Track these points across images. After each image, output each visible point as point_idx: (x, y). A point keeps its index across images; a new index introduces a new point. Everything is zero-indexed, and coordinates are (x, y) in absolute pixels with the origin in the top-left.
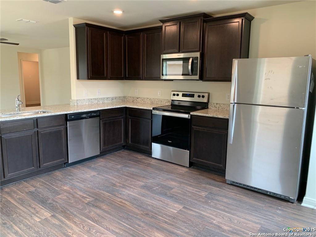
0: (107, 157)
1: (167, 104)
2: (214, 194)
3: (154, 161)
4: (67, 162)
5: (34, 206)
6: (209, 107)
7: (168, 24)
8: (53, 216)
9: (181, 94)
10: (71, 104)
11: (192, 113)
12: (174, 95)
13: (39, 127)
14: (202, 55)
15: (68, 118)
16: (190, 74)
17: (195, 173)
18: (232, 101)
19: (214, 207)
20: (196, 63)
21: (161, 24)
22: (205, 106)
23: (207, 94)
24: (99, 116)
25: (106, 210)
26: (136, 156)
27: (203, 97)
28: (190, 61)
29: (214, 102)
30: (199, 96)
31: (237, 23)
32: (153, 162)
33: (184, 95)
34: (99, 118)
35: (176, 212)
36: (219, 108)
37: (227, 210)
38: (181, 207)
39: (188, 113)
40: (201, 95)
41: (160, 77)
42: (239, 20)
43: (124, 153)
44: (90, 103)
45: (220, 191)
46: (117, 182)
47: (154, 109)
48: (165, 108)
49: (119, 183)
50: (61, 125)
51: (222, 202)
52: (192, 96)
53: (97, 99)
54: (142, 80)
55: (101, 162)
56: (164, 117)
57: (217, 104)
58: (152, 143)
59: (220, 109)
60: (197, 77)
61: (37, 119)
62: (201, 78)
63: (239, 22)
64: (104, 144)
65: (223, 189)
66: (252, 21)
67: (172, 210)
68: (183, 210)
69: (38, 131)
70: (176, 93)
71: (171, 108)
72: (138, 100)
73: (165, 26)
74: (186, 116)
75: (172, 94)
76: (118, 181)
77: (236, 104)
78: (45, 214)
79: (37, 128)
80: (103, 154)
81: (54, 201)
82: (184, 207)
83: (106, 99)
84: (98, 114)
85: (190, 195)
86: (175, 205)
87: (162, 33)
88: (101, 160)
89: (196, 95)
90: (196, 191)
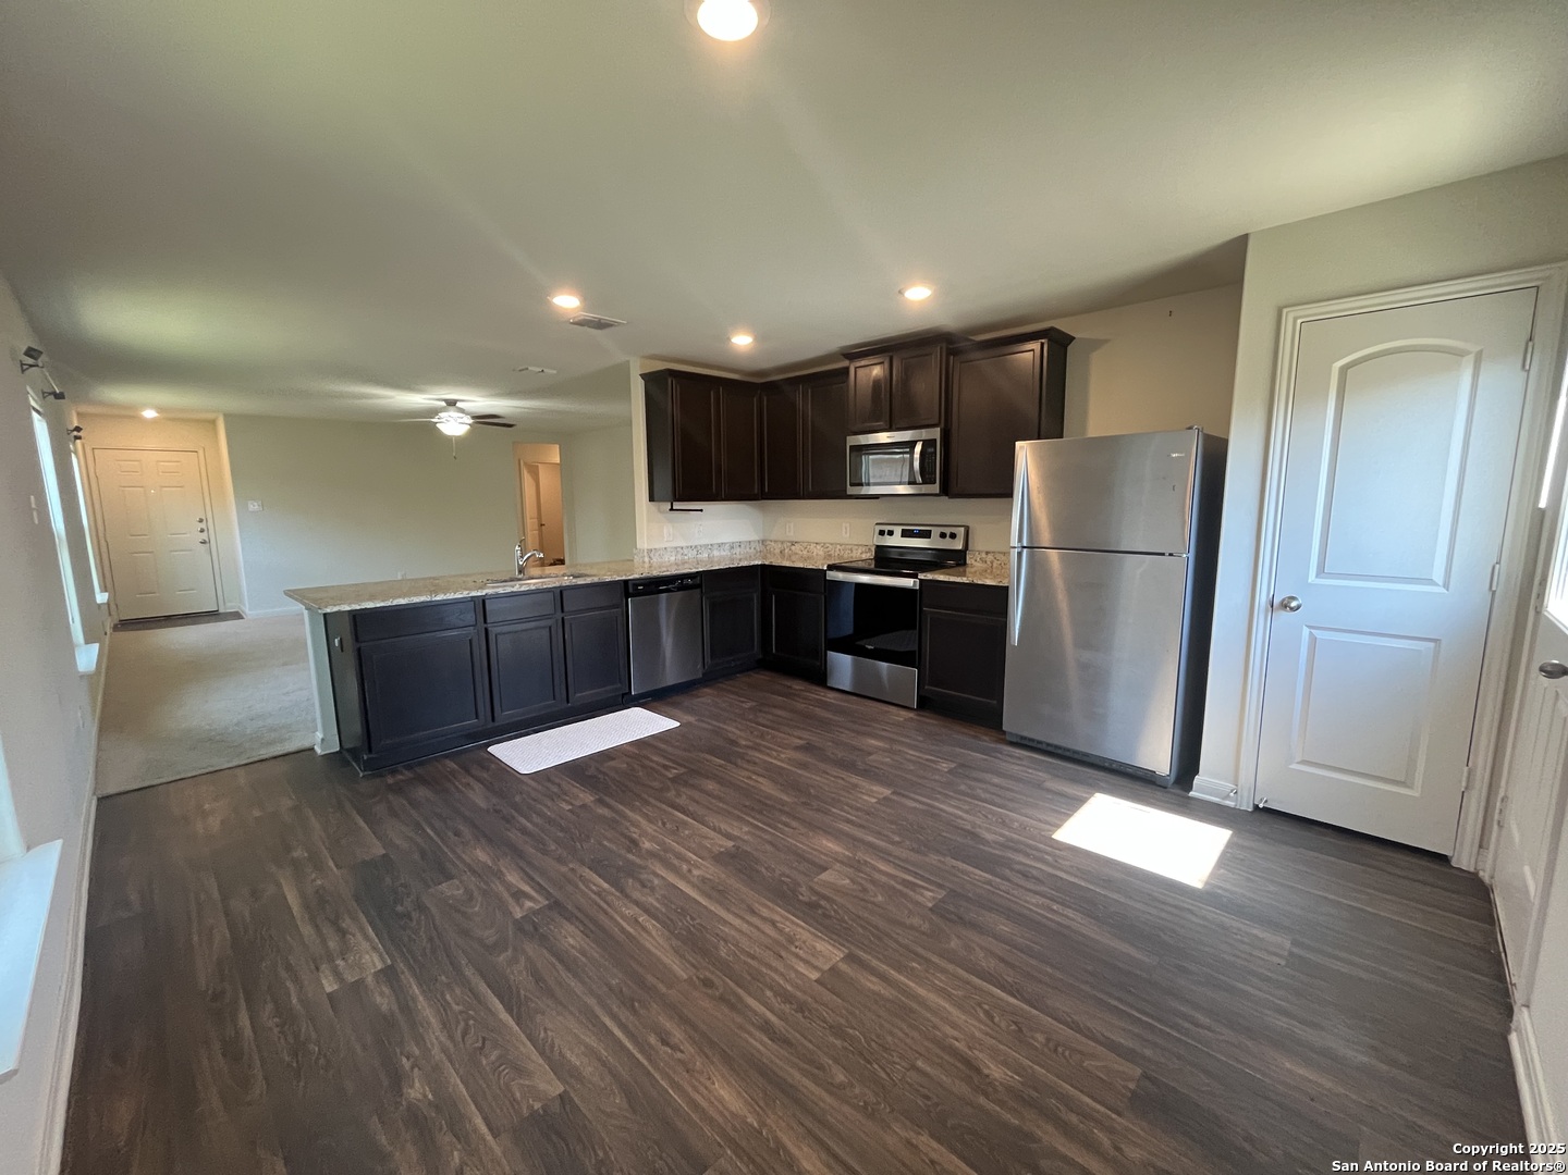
0: (720, 685)
1: (864, 556)
2: (970, 767)
3: (832, 695)
4: (626, 694)
5: (557, 780)
6: (968, 561)
7: (863, 363)
8: (600, 801)
9: (898, 530)
10: (636, 559)
11: (921, 576)
12: (882, 533)
13: (566, 609)
14: (946, 435)
15: (631, 590)
16: (919, 479)
17: (932, 723)
18: (1014, 541)
19: (967, 795)
20: (932, 453)
21: (845, 363)
22: (958, 559)
23: (963, 529)
24: (699, 586)
25: (716, 793)
26: (789, 684)
27: (953, 536)
28: (918, 448)
29: (980, 548)
30: (943, 535)
31: (1029, 355)
32: (831, 697)
33: (905, 534)
34: (698, 590)
35: (874, 800)
36: (992, 562)
37: (997, 800)
38: (887, 792)
39: (914, 576)
40: (948, 531)
41: (846, 491)
42: (1035, 346)
43: (762, 677)
44: (679, 557)
45: (986, 760)
46: (741, 737)
47: (831, 567)
48: (861, 565)
49: (746, 740)
50: (614, 607)
51: (989, 783)
52: (926, 534)
53: (696, 547)
54: (804, 498)
55: (707, 698)
56: (860, 586)
57: (987, 553)
58: (829, 652)
59: (995, 565)
60: (936, 488)
61: (561, 592)
62: (946, 491)
63: (1033, 350)
64: (713, 655)
65: (995, 757)
66: (1069, 348)
67: (866, 797)
68: (895, 797)
69: (563, 619)
70: (887, 528)
71: (876, 566)
72: (793, 548)
73: (856, 368)
74: (908, 583)
75: (877, 532)
76: (742, 734)
77: (1025, 550)
78: (581, 795)
79: (563, 611)
80: (709, 679)
81: (601, 772)
82: (893, 793)
83: (716, 547)
84: (698, 580)
85: (912, 768)
86: (875, 788)
87: (848, 386)
88: (707, 690)
89: (936, 532)
90: (927, 760)
